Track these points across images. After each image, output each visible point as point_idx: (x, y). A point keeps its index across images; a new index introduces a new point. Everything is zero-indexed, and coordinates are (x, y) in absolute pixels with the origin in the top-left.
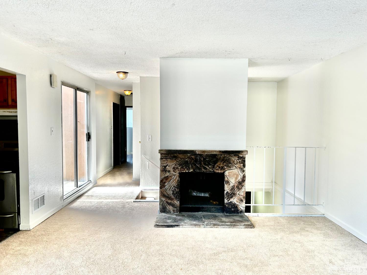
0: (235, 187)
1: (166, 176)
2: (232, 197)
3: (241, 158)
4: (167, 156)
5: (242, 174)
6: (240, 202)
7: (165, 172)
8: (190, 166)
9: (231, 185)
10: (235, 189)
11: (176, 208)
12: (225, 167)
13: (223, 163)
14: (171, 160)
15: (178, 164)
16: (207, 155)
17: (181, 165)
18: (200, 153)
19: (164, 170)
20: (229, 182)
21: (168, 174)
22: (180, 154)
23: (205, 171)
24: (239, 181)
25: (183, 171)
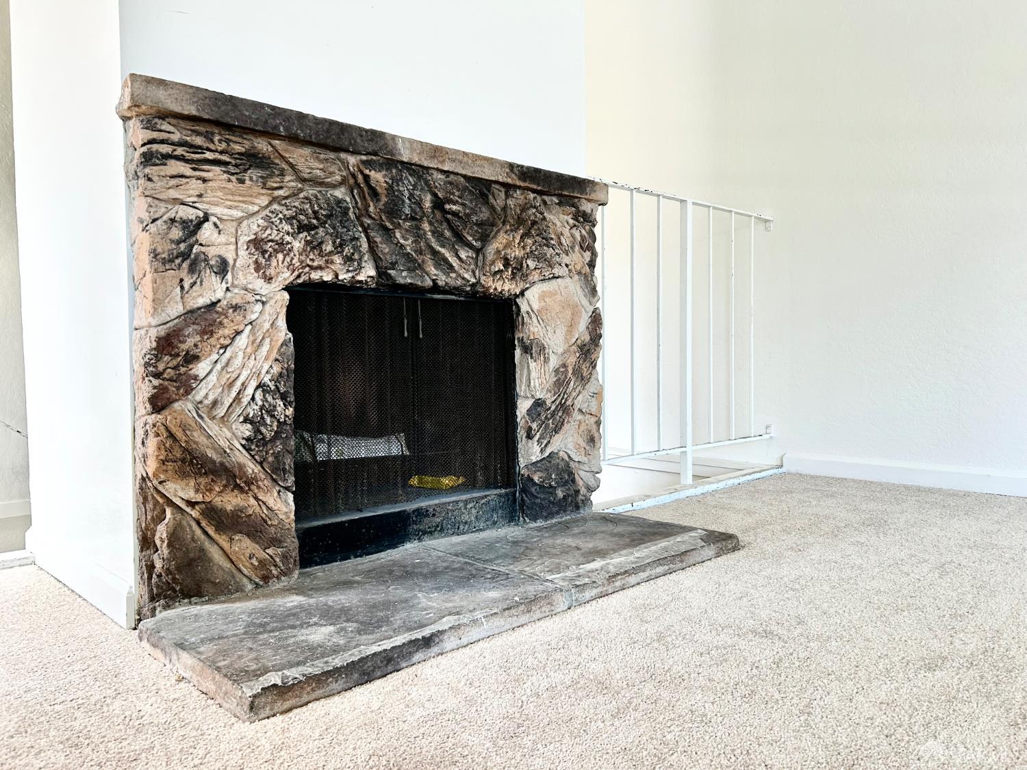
0: (569, 370)
1: (201, 302)
2: (556, 429)
3: (585, 219)
4: (199, 141)
5: (591, 303)
6: (587, 448)
7: (192, 269)
8: (363, 244)
9: (551, 363)
10: (568, 383)
11: (275, 542)
12: (530, 262)
13: (522, 239)
14: (233, 186)
15: (289, 220)
17: (302, 228)
18: (416, 159)
19: (185, 256)
21: (212, 290)
24: (579, 342)
25: (315, 276)
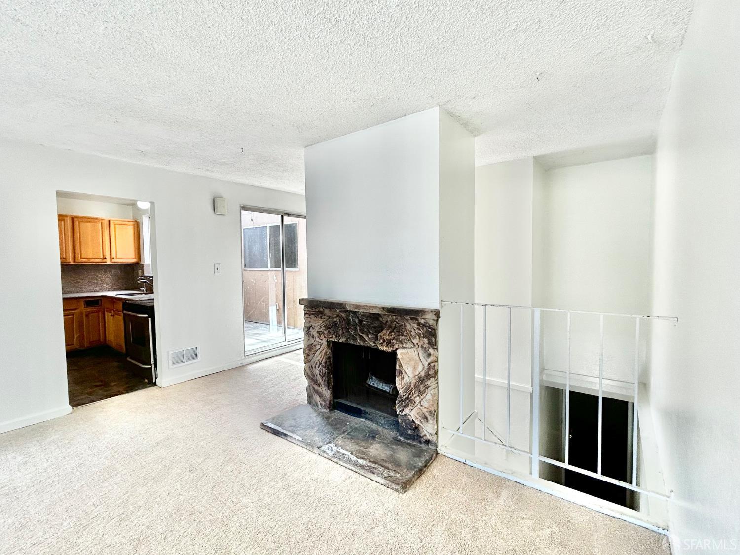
0: (412, 386)
1: (310, 344)
2: (406, 406)
3: (424, 325)
4: (310, 310)
5: (426, 361)
6: (422, 421)
7: (309, 337)
8: (341, 333)
9: (405, 380)
10: (412, 391)
12: (394, 341)
13: (390, 332)
14: (315, 319)
15: (325, 326)
16: (364, 315)
17: (328, 328)
18: (352, 310)
19: (308, 334)
20: (402, 374)
21: (312, 341)
22: (327, 308)
23: (362, 344)
24: (419, 375)
25: (331, 340)
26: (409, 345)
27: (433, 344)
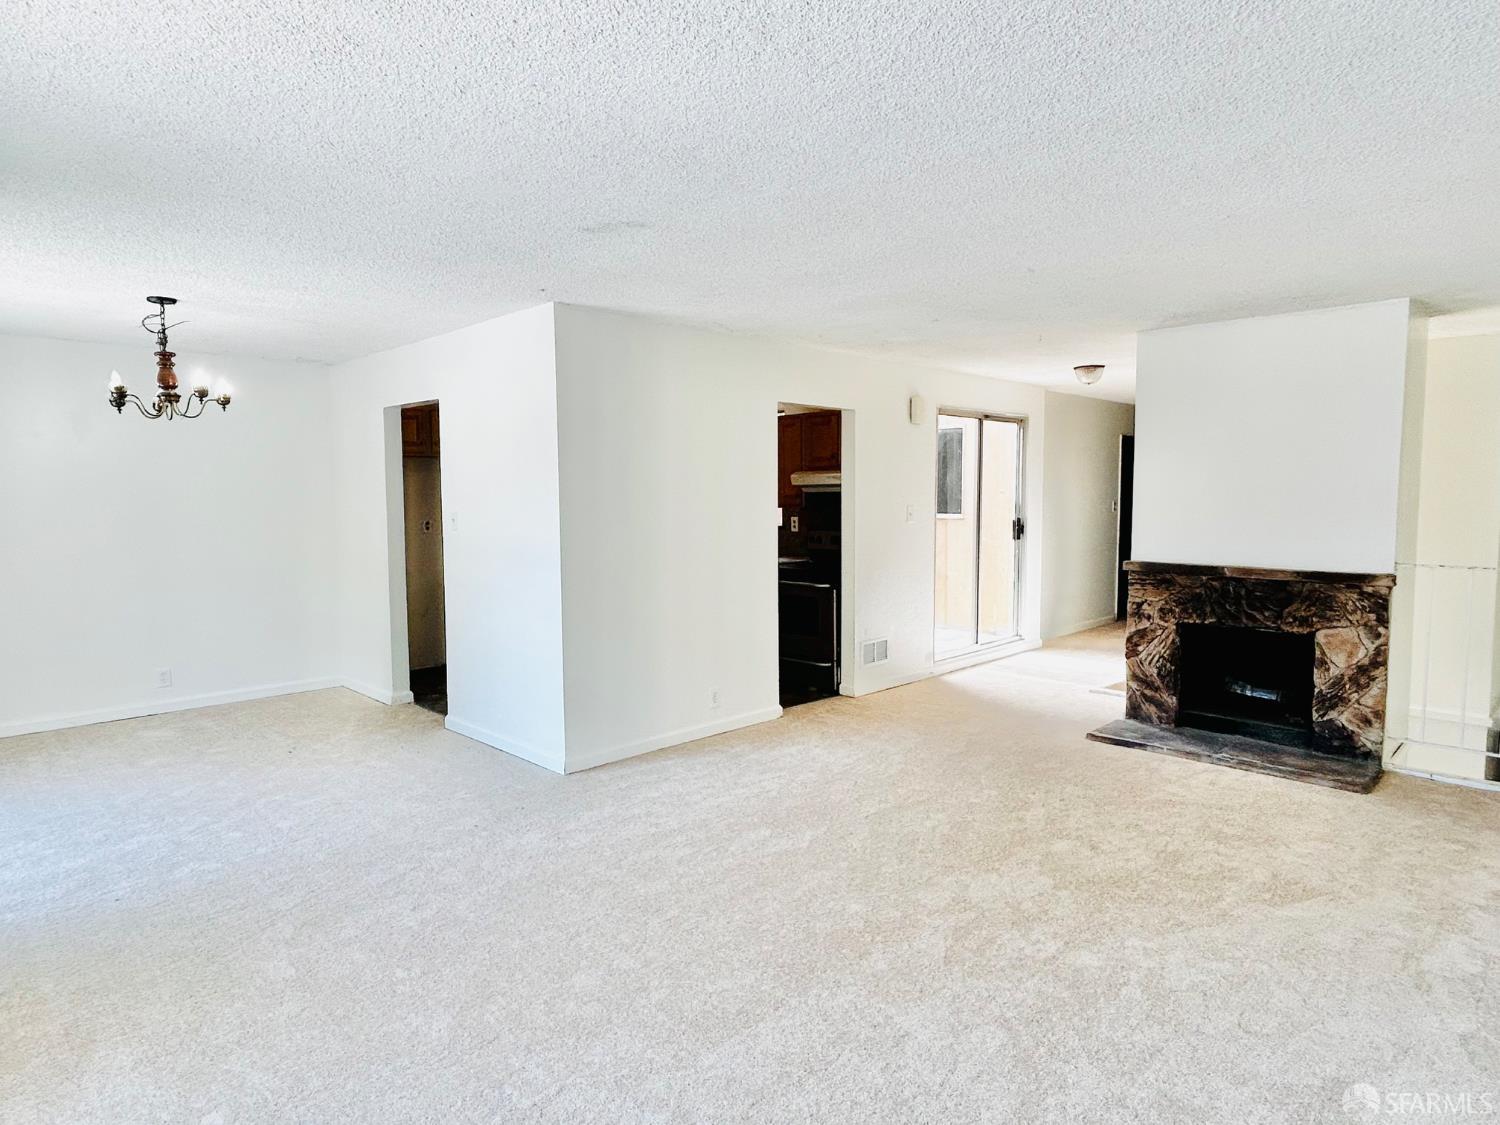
0: (1346, 678)
1: (1141, 627)
2: (1333, 707)
3: (1371, 595)
4: (1144, 577)
5: (1373, 643)
6: (1362, 725)
7: (1139, 617)
8: (1208, 609)
9: (1331, 672)
10: (1344, 685)
11: (1166, 712)
12: (1314, 619)
13: (1308, 606)
14: (1156, 591)
15: (1175, 601)
16: (1259, 583)
17: (1180, 604)
18: (1235, 575)
19: (1137, 614)
20: (1326, 663)
21: (1145, 624)
22: (1179, 574)
23: (1250, 624)
24: (1359, 664)
25: (1186, 621)
26: (1344, 623)
27: (1384, 621)
